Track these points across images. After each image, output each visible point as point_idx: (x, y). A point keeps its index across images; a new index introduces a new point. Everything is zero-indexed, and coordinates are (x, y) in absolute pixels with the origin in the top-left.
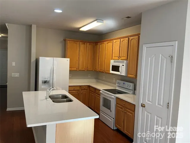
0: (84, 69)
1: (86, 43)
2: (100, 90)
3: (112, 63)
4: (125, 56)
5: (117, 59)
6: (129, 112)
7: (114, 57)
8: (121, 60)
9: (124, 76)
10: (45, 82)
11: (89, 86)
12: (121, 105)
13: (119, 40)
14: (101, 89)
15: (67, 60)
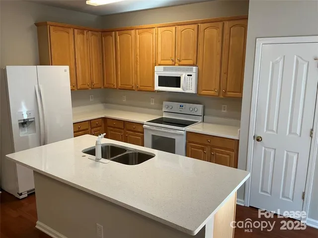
0: (86, 86)
1: (85, 32)
2: (143, 124)
3: (160, 71)
4: (190, 58)
5: (171, 63)
6: (222, 153)
7: (162, 60)
8: (179, 65)
9: (193, 94)
10: (24, 124)
11: (105, 119)
12: (200, 144)
13: (174, 28)
14: (145, 122)
15: (65, 71)
